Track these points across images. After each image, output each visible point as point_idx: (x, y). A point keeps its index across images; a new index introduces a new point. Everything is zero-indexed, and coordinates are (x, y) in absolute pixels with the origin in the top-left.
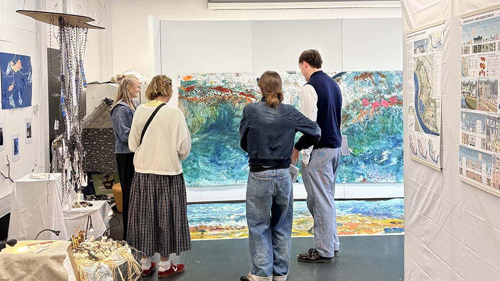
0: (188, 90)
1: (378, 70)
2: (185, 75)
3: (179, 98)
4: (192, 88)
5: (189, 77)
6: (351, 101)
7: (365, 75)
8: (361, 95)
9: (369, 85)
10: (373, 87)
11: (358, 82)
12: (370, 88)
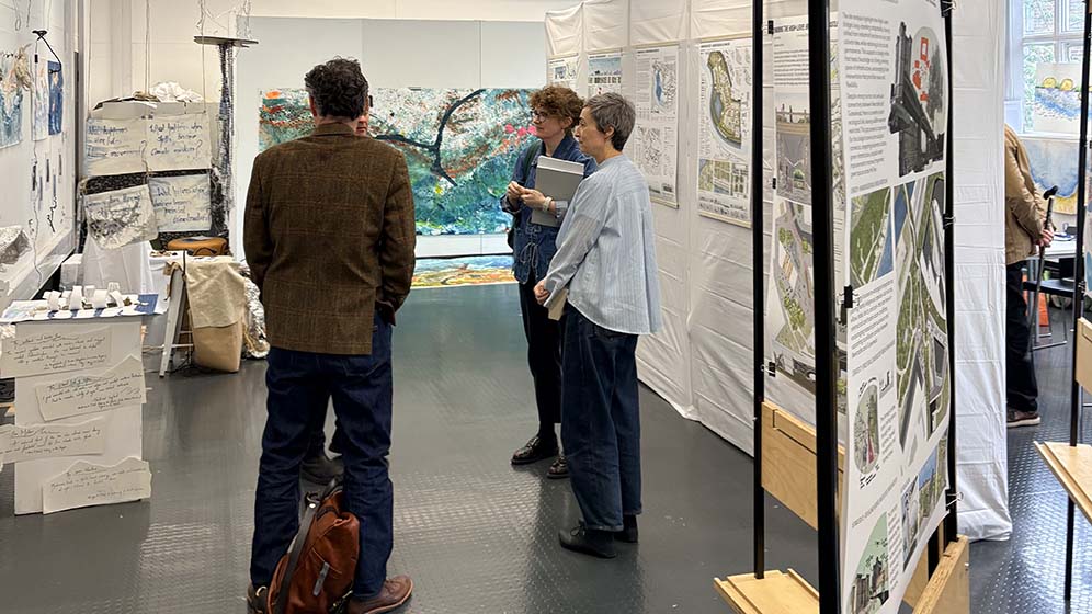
0: (273, 111)
1: (526, 88)
2: (269, 92)
3: (261, 122)
4: (279, 108)
5: (275, 94)
6: (491, 127)
7: (510, 93)
8: (503, 119)
9: (515, 106)
10: (519, 109)
11: (500, 103)
12: (515, 110)
